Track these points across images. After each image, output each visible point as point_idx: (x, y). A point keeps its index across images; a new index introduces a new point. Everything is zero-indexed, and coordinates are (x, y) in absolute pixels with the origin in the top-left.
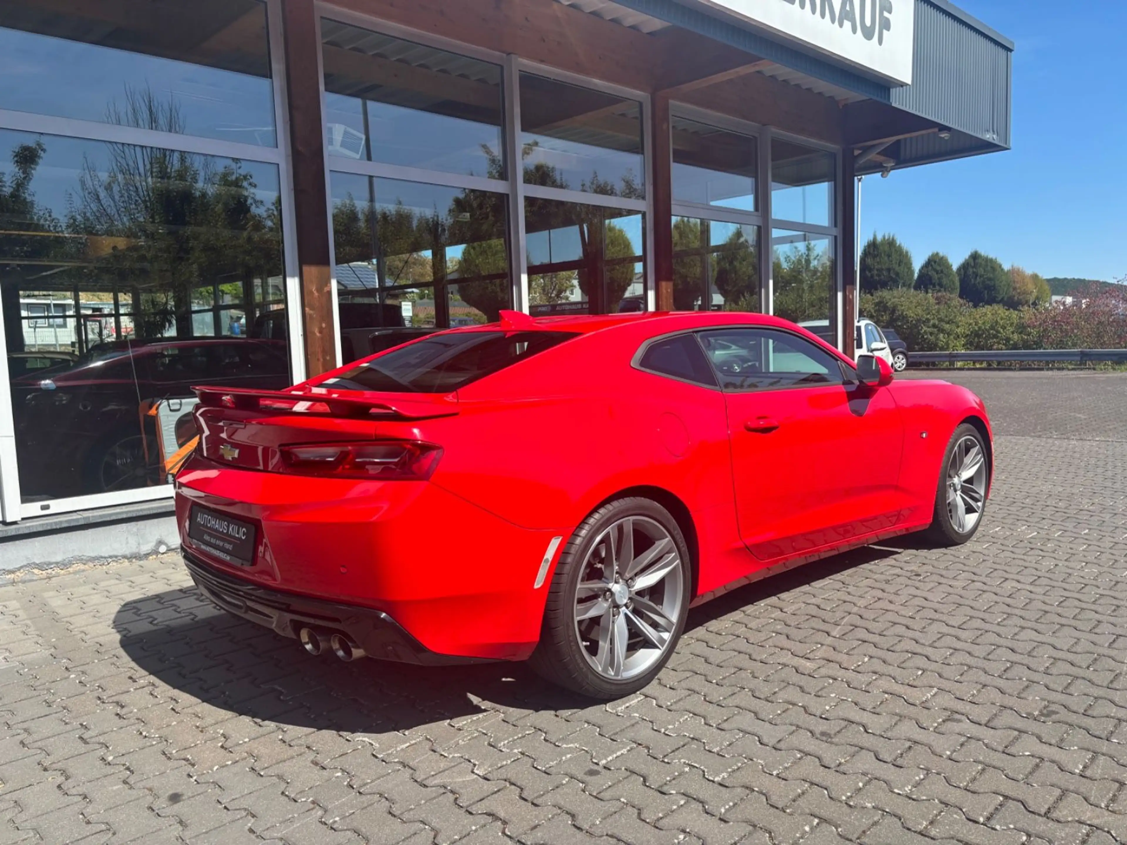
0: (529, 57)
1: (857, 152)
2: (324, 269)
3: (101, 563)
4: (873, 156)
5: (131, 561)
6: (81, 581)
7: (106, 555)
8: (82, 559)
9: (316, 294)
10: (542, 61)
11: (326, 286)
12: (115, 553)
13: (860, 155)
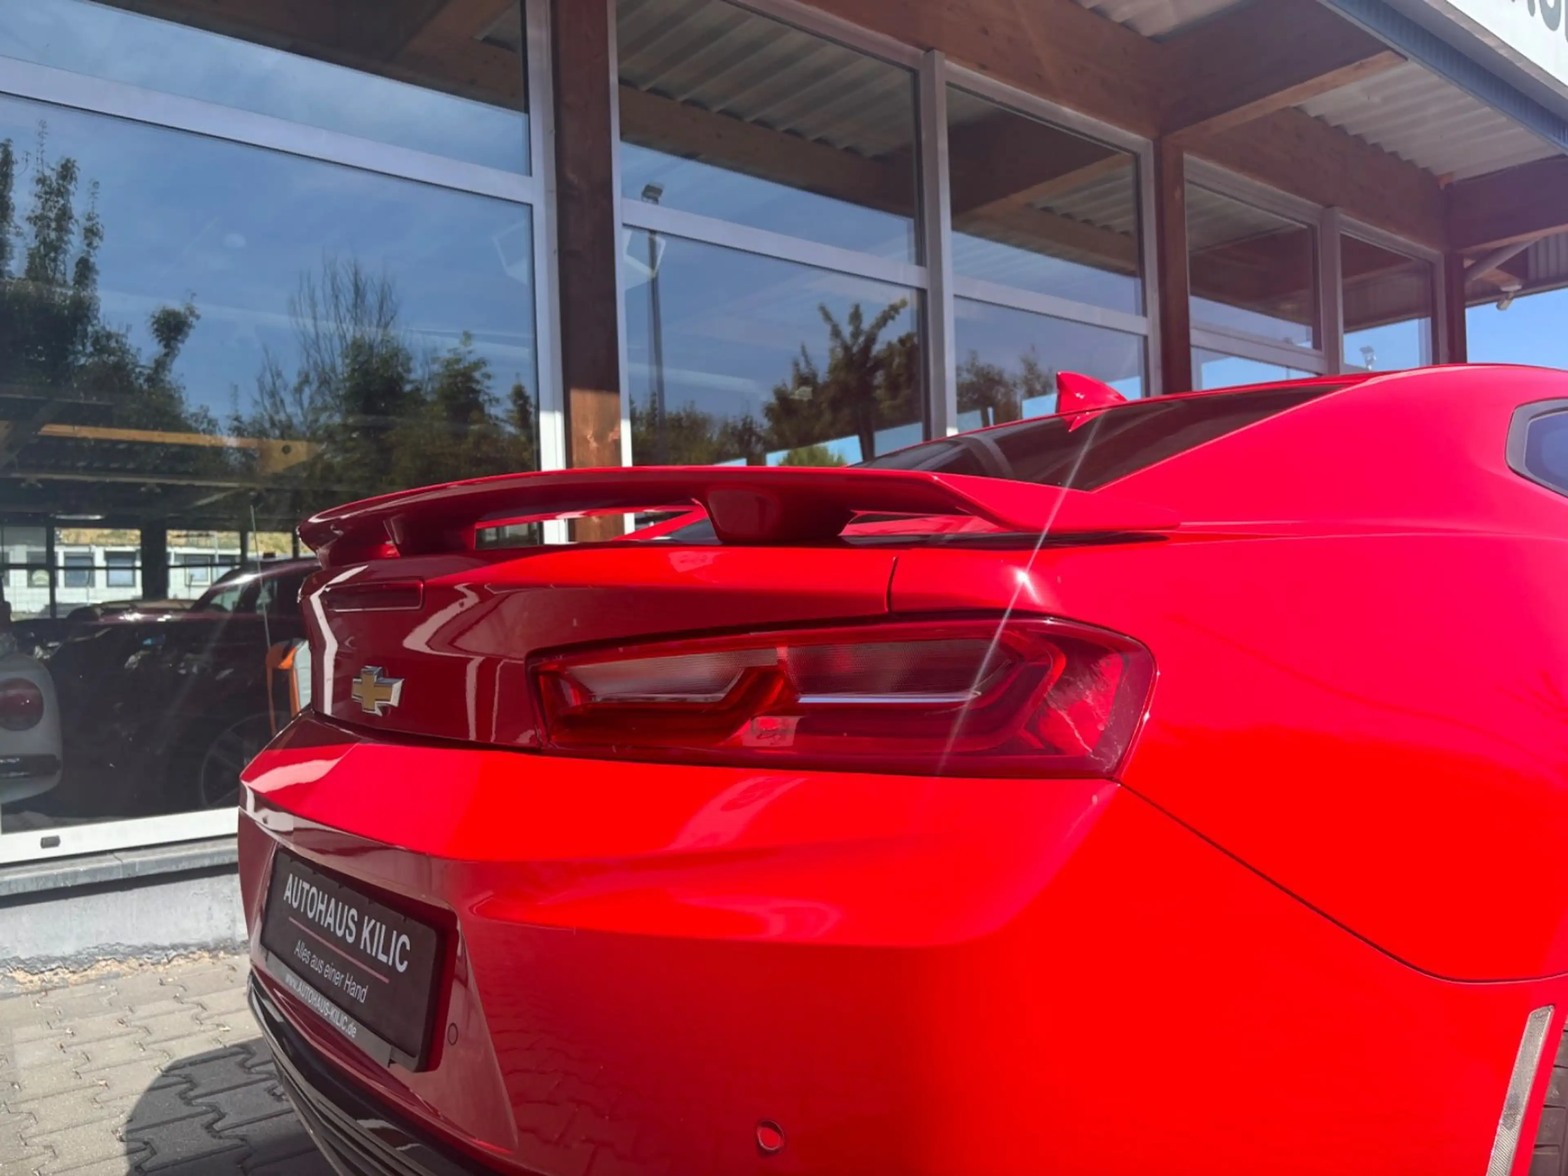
0: (962, 59)
1: (1468, 263)
2: (607, 398)
3: (155, 958)
4: (1489, 272)
5: (216, 956)
6: (105, 1001)
7: (166, 943)
8: (116, 952)
9: (594, 445)
10: (983, 67)
11: (612, 430)
12: (186, 940)
13: (1472, 266)
